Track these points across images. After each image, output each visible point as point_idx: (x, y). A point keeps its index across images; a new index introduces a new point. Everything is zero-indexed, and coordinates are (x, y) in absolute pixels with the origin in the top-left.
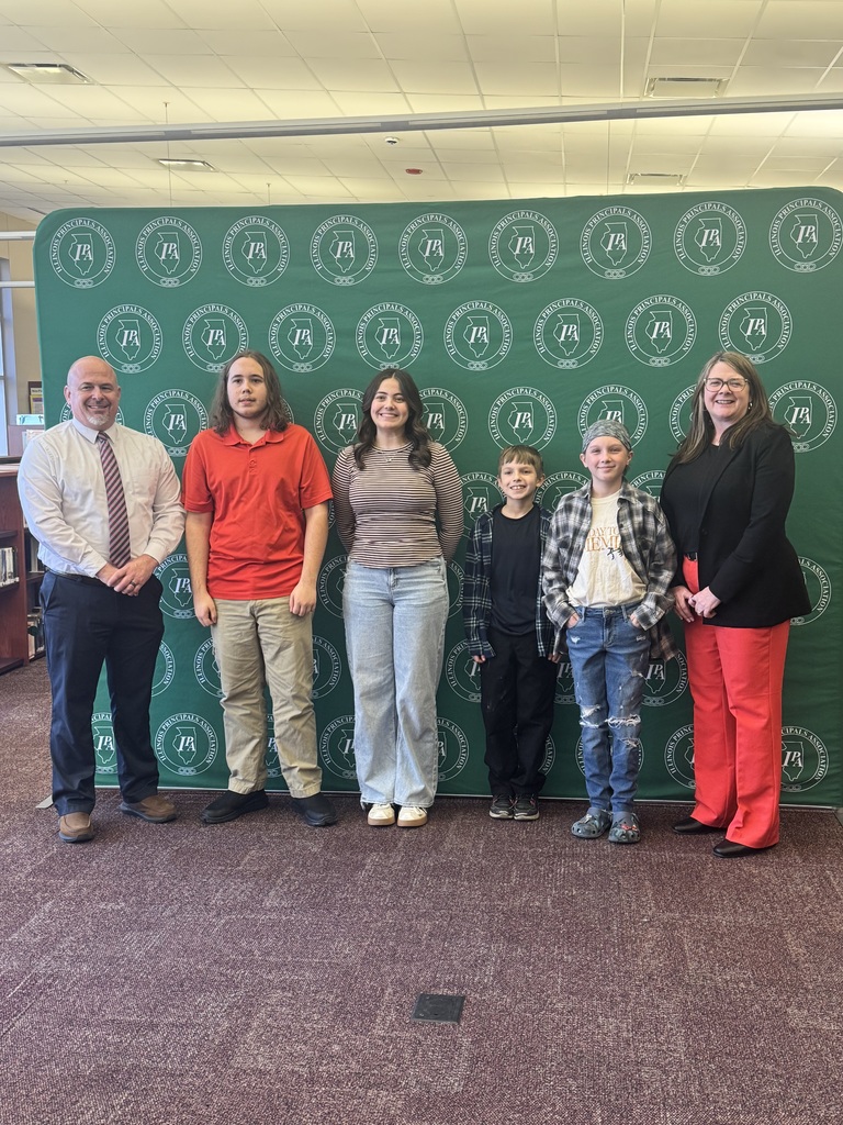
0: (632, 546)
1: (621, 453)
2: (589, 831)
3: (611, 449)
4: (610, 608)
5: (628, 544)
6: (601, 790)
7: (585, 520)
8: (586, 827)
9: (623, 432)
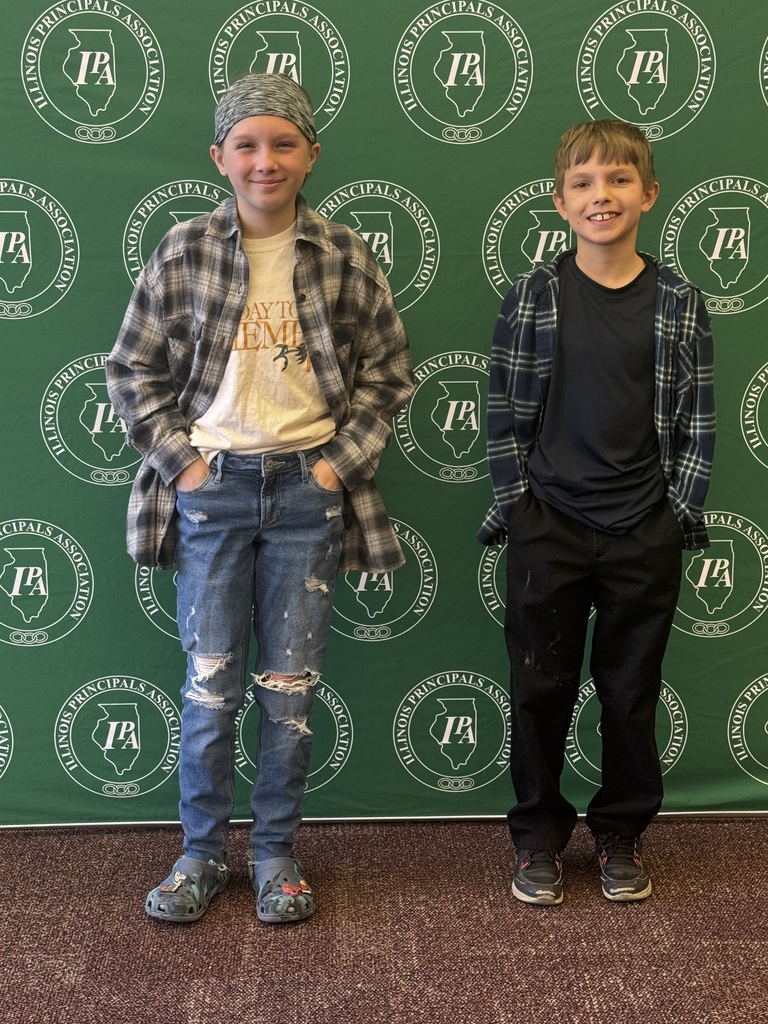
0: (323, 340)
1: (297, 151)
2: (181, 909)
3: (279, 144)
4: (276, 458)
5: (315, 334)
6: (210, 824)
7: (233, 285)
8: (177, 900)
9: (302, 105)
